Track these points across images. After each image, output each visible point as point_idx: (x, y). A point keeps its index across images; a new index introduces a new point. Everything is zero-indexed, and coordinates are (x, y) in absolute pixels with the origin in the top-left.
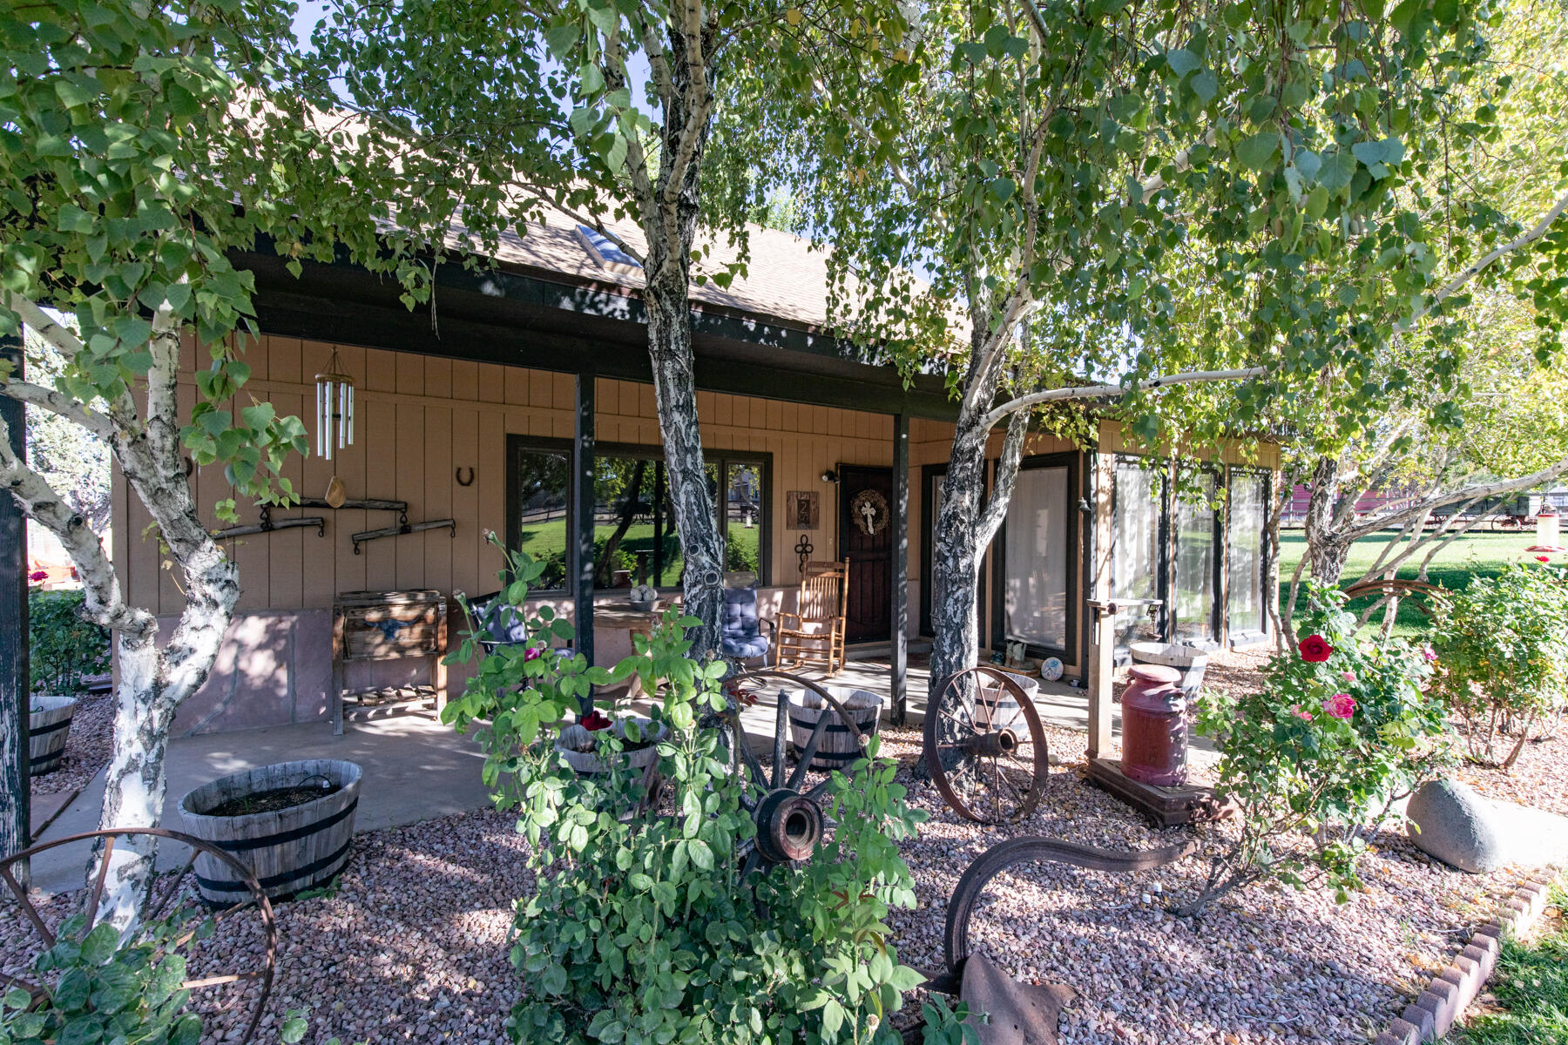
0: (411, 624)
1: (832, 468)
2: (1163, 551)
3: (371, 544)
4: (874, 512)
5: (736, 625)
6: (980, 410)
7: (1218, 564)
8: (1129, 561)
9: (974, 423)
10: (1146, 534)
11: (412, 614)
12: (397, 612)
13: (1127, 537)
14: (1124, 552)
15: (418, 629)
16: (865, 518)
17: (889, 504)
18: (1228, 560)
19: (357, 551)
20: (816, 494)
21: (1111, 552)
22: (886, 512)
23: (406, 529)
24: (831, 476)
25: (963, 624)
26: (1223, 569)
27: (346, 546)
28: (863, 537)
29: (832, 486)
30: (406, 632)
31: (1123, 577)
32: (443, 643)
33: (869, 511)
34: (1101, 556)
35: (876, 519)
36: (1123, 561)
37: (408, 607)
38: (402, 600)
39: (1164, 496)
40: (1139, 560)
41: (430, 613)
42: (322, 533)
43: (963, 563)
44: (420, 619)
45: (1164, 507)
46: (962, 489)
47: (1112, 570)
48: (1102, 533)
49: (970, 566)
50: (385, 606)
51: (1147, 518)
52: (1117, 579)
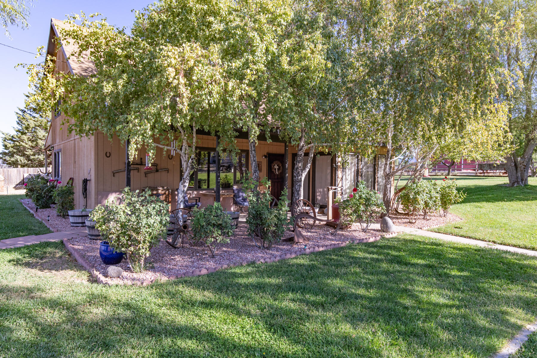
0: (163, 195)
1: (266, 154)
2: (357, 179)
3: (149, 175)
4: (278, 167)
5: (241, 198)
6: (303, 146)
7: (374, 183)
8: (347, 181)
9: (301, 149)
10: (353, 174)
11: (163, 192)
12: (160, 191)
13: (347, 175)
14: (346, 179)
15: (164, 196)
16: (275, 169)
17: (282, 165)
18: (378, 182)
19: (146, 176)
20: (261, 162)
21: (342, 179)
22: (281, 168)
23: (157, 171)
24: (266, 157)
25: (299, 190)
26: (376, 184)
27: (143, 175)
28: (275, 175)
29: (266, 159)
30: (161, 197)
31: (346, 185)
32: (170, 200)
33: (276, 167)
34: (339, 180)
35: (279, 169)
36: (346, 181)
37: (162, 190)
38: (161, 189)
39: (358, 163)
40: (351, 181)
41: (167, 192)
42: (138, 172)
43: (299, 177)
44: (165, 193)
45: (357, 167)
46: (299, 162)
47: (342, 183)
48: (339, 173)
49: (301, 178)
50: (157, 190)
51: (353, 170)
52: (344, 185)
